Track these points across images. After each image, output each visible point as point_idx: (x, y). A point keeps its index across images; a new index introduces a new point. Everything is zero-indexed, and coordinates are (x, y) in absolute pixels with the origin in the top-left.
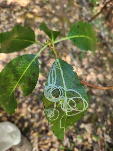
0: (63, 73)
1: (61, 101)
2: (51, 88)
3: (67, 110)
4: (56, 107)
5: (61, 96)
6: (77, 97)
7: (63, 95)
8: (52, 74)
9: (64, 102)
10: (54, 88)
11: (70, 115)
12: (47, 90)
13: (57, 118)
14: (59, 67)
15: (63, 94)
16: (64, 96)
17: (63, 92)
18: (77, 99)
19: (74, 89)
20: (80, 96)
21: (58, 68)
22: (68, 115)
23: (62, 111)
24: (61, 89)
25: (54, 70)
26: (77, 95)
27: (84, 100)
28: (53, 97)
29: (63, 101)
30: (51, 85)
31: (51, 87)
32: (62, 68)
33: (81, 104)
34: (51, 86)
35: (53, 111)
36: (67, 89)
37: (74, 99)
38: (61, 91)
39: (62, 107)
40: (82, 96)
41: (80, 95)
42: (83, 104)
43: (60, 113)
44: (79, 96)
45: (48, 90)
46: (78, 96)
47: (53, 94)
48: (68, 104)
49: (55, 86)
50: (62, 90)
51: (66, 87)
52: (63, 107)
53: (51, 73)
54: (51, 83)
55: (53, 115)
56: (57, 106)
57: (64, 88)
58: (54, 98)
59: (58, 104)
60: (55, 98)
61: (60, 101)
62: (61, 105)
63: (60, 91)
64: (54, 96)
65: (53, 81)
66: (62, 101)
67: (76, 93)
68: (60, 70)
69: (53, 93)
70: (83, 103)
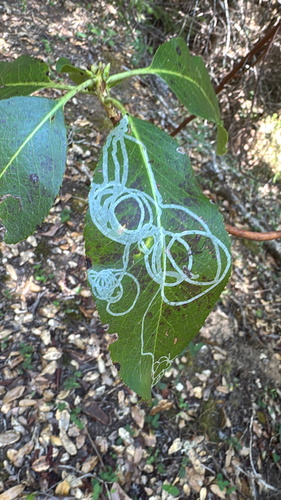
0: (148, 153)
1: (145, 240)
2: (111, 195)
3: (164, 278)
4: (130, 264)
5: (144, 222)
6: (197, 232)
7: (151, 221)
8: (114, 154)
9: (155, 246)
10: (123, 195)
11: (173, 304)
12: (99, 199)
13: (132, 307)
14: (133, 136)
15: (151, 217)
16: (155, 223)
17: (150, 210)
18: (197, 238)
19: (186, 203)
20: (204, 230)
21: (130, 138)
22: (166, 301)
23: (150, 279)
24: (146, 201)
25: (118, 142)
26: (197, 225)
27: (217, 242)
28: (120, 226)
29: (153, 243)
30: (112, 184)
31: (111, 191)
32: (142, 139)
33: (210, 259)
34: (112, 187)
35: (118, 277)
36: (164, 203)
37: (186, 238)
38: (144, 206)
39: (147, 266)
40: (211, 229)
41: (206, 227)
42: (214, 257)
43: (142, 288)
44: (202, 227)
45: (104, 198)
46: (199, 230)
47: (121, 216)
48: (167, 254)
49: (125, 189)
50: (147, 204)
51: (159, 196)
52: (151, 265)
53: (110, 149)
54: (111, 176)
55: (120, 296)
56: (131, 259)
57: (152, 197)
58: (122, 228)
59: (136, 251)
60: (126, 230)
61: (143, 243)
62: (146, 257)
63: (141, 205)
64: (122, 222)
65: (117, 172)
66: (148, 242)
67: (193, 218)
68: (138, 146)
69: (118, 209)
70: (214, 252)
